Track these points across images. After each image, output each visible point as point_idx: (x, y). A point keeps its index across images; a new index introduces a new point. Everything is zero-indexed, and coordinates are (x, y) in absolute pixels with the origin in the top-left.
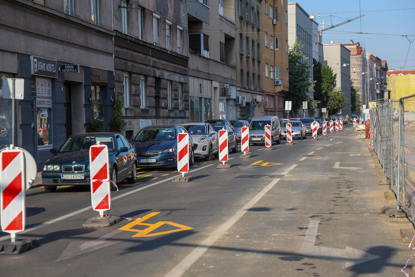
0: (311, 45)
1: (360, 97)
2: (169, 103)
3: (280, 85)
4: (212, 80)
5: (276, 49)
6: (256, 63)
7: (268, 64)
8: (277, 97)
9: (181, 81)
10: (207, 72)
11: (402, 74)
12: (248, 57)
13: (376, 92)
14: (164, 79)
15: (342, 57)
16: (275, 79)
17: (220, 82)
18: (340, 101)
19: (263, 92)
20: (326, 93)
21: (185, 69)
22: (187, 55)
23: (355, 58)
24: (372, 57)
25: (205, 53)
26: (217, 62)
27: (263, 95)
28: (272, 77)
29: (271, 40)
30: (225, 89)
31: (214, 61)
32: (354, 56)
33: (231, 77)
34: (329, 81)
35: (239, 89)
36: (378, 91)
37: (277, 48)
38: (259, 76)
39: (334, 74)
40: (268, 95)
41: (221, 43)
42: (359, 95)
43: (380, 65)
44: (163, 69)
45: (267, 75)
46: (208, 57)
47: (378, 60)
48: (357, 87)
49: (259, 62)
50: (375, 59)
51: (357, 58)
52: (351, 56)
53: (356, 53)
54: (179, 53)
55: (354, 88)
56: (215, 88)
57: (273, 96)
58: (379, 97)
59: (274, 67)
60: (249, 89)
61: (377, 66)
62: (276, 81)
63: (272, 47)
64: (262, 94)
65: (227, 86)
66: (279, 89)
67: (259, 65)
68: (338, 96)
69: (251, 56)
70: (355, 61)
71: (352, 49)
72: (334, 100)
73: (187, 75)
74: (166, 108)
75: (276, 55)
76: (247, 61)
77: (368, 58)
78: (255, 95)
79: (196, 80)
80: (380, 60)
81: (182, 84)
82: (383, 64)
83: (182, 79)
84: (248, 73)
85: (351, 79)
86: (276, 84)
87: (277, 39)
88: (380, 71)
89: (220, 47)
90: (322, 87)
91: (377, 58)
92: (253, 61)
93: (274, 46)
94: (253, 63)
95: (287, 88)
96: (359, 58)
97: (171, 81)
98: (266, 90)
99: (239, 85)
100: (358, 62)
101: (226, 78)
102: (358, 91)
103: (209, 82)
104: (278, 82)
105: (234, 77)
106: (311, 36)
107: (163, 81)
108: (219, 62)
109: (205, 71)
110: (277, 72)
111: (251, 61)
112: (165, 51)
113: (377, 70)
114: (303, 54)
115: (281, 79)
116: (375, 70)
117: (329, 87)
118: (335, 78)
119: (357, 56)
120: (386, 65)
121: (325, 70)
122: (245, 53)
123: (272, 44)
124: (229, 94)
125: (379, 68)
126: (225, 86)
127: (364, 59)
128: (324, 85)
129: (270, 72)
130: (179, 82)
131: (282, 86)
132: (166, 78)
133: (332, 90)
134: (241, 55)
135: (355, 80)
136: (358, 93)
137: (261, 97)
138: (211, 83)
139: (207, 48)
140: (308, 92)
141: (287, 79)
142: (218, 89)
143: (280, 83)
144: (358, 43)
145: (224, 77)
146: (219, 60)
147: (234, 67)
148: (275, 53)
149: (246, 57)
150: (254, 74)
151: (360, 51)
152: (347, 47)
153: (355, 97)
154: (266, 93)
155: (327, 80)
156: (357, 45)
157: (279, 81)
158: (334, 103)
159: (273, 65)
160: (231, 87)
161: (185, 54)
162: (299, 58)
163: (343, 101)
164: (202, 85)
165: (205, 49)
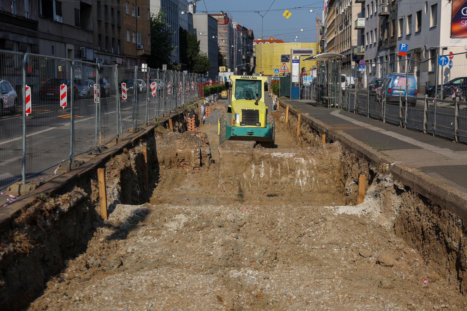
0: (177, 14)
1: (227, 61)
2: (15, 62)
3: (142, 49)
4: (66, 43)
5: (138, 17)
6: (116, 29)
7: (129, 30)
8: (139, 60)
9: (30, 43)
10: (60, 35)
11: (268, 42)
12: (107, 24)
13: (242, 57)
14: (9, 40)
15: (209, 26)
16: (137, 44)
17: (74, 45)
18: (206, 65)
19: (124, 55)
20: (191, 57)
21: (34, 31)
22: (36, 19)
23: (223, 27)
24: (238, 26)
25: (57, 18)
26: (71, 26)
27: (124, 58)
28: (134, 41)
29: (133, 9)
30: (81, 51)
31: (68, 25)
32: (222, 26)
33: (88, 40)
34: (193, 47)
35: (96, 51)
36: (244, 57)
37: (139, 15)
38: (119, 41)
39: (198, 41)
40: (130, 58)
41: (75, 9)
42: (225, 60)
43: (247, 34)
44: (8, 31)
45: (128, 40)
46: (62, 22)
47: (245, 29)
48: (224, 53)
49: (119, 28)
50: (241, 29)
51: (224, 27)
52: (218, 25)
53: (223, 22)
54: (28, 17)
55: (221, 54)
56: (70, 50)
57: (135, 59)
58: (245, 62)
59: (136, 33)
60: (108, 52)
61: (243, 35)
62: (138, 45)
63: (134, 15)
64: (123, 56)
65: (83, 48)
66: (141, 53)
67: (119, 31)
68: (204, 60)
69: (110, 22)
70: (222, 30)
71: (220, 19)
72: (200, 64)
73: (36, 38)
74: (11, 66)
75: (138, 22)
76: (106, 27)
77: (235, 27)
78: (114, 57)
79: (47, 42)
80: (247, 29)
81: (31, 45)
82: (250, 34)
83: (31, 41)
84: (107, 38)
85: (219, 45)
86: (138, 48)
87: (138, 8)
88: (246, 39)
89: (75, 13)
90: (188, 52)
91: (244, 28)
92: (112, 27)
93: (136, 14)
94: (113, 29)
95: (149, 52)
96: (226, 27)
97: (18, 43)
98: (127, 54)
99: (96, 48)
100: (225, 31)
101: (81, 41)
102: (225, 56)
103: (63, 45)
104: (139, 47)
105: (91, 41)
106: (177, 6)
107: (7, 42)
108: (74, 27)
109: (58, 35)
110: (139, 37)
111: (111, 27)
112: (9, 15)
113: (243, 38)
114: (166, 22)
115: (143, 44)
116: (242, 38)
117: (193, 52)
118: (199, 44)
119: (225, 26)
120: (252, 34)
121: (190, 37)
122: (103, 19)
123: (134, 12)
124: (85, 56)
125: (246, 36)
126: (81, 49)
127: (231, 29)
128: (189, 51)
129: (131, 37)
130: (28, 44)
131: (143, 50)
132: (11, 39)
133: (195, 55)
134: (99, 21)
135: (223, 46)
136: (225, 58)
137: (121, 59)
138: (65, 45)
139: (59, 13)
140: (171, 56)
141: (149, 44)
142: (73, 51)
143: (142, 47)
144: (226, 14)
145: (79, 41)
146: (74, 25)
147: (92, 32)
148: (137, 21)
149: (105, 23)
150: (113, 39)
151: (227, 21)
152: (214, 17)
153: (222, 61)
154: (127, 56)
155: (192, 46)
156: (225, 15)
157: (140, 45)
158: (201, 66)
159: (135, 31)
160: (87, 50)
161: (34, 18)
162: (163, 25)
163: (209, 65)
164: (54, 47)
165: (57, 14)
